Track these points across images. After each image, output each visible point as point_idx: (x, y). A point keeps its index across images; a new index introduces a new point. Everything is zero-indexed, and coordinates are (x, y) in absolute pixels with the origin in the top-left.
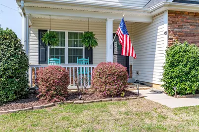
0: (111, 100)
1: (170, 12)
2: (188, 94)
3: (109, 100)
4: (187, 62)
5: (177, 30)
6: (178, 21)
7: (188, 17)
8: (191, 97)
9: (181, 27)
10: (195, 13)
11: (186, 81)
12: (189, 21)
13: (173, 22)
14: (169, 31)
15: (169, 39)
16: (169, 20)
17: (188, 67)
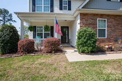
0: (47, 55)
1: (81, 14)
2: (86, 53)
3: (46, 55)
4: (86, 37)
5: (85, 22)
6: (85, 18)
7: (90, 16)
8: (88, 54)
9: (86, 20)
10: (94, 14)
11: (85, 46)
12: (91, 18)
13: (82, 19)
14: (80, 23)
15: (80, 26)
16: (80, 18)
17: (86, 39)
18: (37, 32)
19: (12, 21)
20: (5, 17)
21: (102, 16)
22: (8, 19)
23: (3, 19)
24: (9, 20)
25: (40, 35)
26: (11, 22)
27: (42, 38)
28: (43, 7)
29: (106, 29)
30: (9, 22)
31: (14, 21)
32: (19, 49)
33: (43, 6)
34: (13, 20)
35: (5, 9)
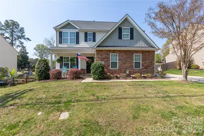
5: (100, 57)
6: (100, 53)
7: (104, 52)
18: (63, 63)
19: (25, 39)
20: (12, 33)
21: (114, 51)
22: (17, 36)
23: (11, 36)
24: (19, 37)
25: (67, 65)
26: (23, 40)
27: (68, 67)
28: (69, 40)
29: (118, 61)
30: (20, 40)
31: (28, 39)
32: (51, 76)
33: (69, 38)
34: (26, 37)
35: (12, 21)
